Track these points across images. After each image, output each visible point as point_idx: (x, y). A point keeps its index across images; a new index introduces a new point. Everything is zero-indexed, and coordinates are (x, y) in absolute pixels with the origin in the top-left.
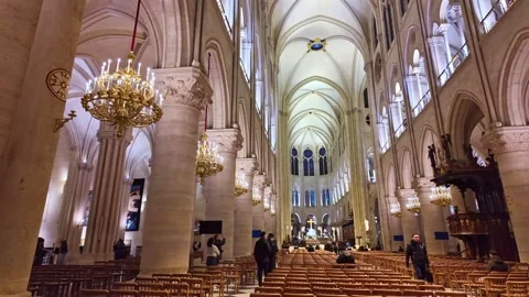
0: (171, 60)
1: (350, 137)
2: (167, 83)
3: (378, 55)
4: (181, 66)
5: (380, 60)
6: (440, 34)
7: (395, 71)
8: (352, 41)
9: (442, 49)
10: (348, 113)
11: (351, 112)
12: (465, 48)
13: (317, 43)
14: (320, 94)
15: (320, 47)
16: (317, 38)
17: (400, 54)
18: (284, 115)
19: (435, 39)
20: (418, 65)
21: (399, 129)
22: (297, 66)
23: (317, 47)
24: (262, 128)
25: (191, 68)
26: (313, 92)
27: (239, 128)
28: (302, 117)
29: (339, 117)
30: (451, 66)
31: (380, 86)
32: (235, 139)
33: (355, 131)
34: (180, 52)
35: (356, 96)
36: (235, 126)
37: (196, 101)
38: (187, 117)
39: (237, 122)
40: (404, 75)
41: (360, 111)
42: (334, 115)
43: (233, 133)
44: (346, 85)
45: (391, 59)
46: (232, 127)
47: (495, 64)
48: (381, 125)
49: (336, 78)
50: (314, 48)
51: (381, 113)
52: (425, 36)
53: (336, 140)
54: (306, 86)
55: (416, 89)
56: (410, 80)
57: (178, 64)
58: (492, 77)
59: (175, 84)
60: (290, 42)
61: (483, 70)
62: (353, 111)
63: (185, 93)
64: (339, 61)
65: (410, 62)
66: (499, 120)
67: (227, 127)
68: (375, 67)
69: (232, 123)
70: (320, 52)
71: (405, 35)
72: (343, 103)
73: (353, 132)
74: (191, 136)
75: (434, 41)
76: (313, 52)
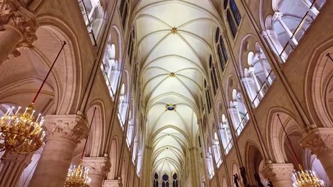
0: (64, 109)
1: (192, 166)
2: (58, 124)
3: (204, 116)
4: (70, 114)
5: (205, 118)
6: (234, 107)
7: (214, 125)
8: (190, 107)
9: (236, 115)
10: (190, 149)
11: (191, 149)
12: (247, 115)
13: (171, 106)
14: (173, 136)
15: (173, 109)
16: (171, 104)
17: (215, 116)
18: (149, 149)
19: (232, 109)
20: (225, 123)
21: (219, 162)
22: (159, 119)
23: (171, 109)
24: (131, 157)
25: (75, 115)
26: (169, 135)
27: (108, 157)
28: (162, 151)
29: (185, 152)
30: (242, 124)
31: (206, 134)
32: (104, 165)
33: (194, 161)
34: (71, 105)
35: (194, 139)
36: (105, 155)
37: (75, 137)
38: (65, 147)
39: (108, 153)
40: (218, 129)
41: (197, 149)
42: (182, 151)
43: (103, 161)
44: (188, 132)
45: (211, 118)
46: (103, 156)
47: (263, 125)
48: (208, 159)
49: (182, 128)
50: (169, 109)
51: (208, 151)
52: (227, 108)
53: (184, 168)
54: (165, 131)
55: (225, 137)
56: (221, 131)
57: (68, 113)
58: (263, 132)
59: (62, 125)
60: (154, 105)
61: (257, 129)
62: (193, 148)
63: (68, 131)
64: (184, 117)
65: (221, 121)
66: (270, 159)
67: (100, 156)
68: (203, 123)
69: (104, 153)
70: (173, 111)
71: (217, 106)
72: (187, 143)
73: (193, 162)
74: (66, 161)
75: (231, 110)
76: (169, 111)
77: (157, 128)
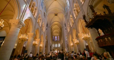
8: (62, 13)
16: (56, 13)
22: (53, 18)
23: (56, 15)
26: (56, 24)
28: (55, 30)
35: (64, 24)
41: (64, 27)
44: (61, 22)
70: (57, 16)
76: (56, 16)
77: (52, 21)
